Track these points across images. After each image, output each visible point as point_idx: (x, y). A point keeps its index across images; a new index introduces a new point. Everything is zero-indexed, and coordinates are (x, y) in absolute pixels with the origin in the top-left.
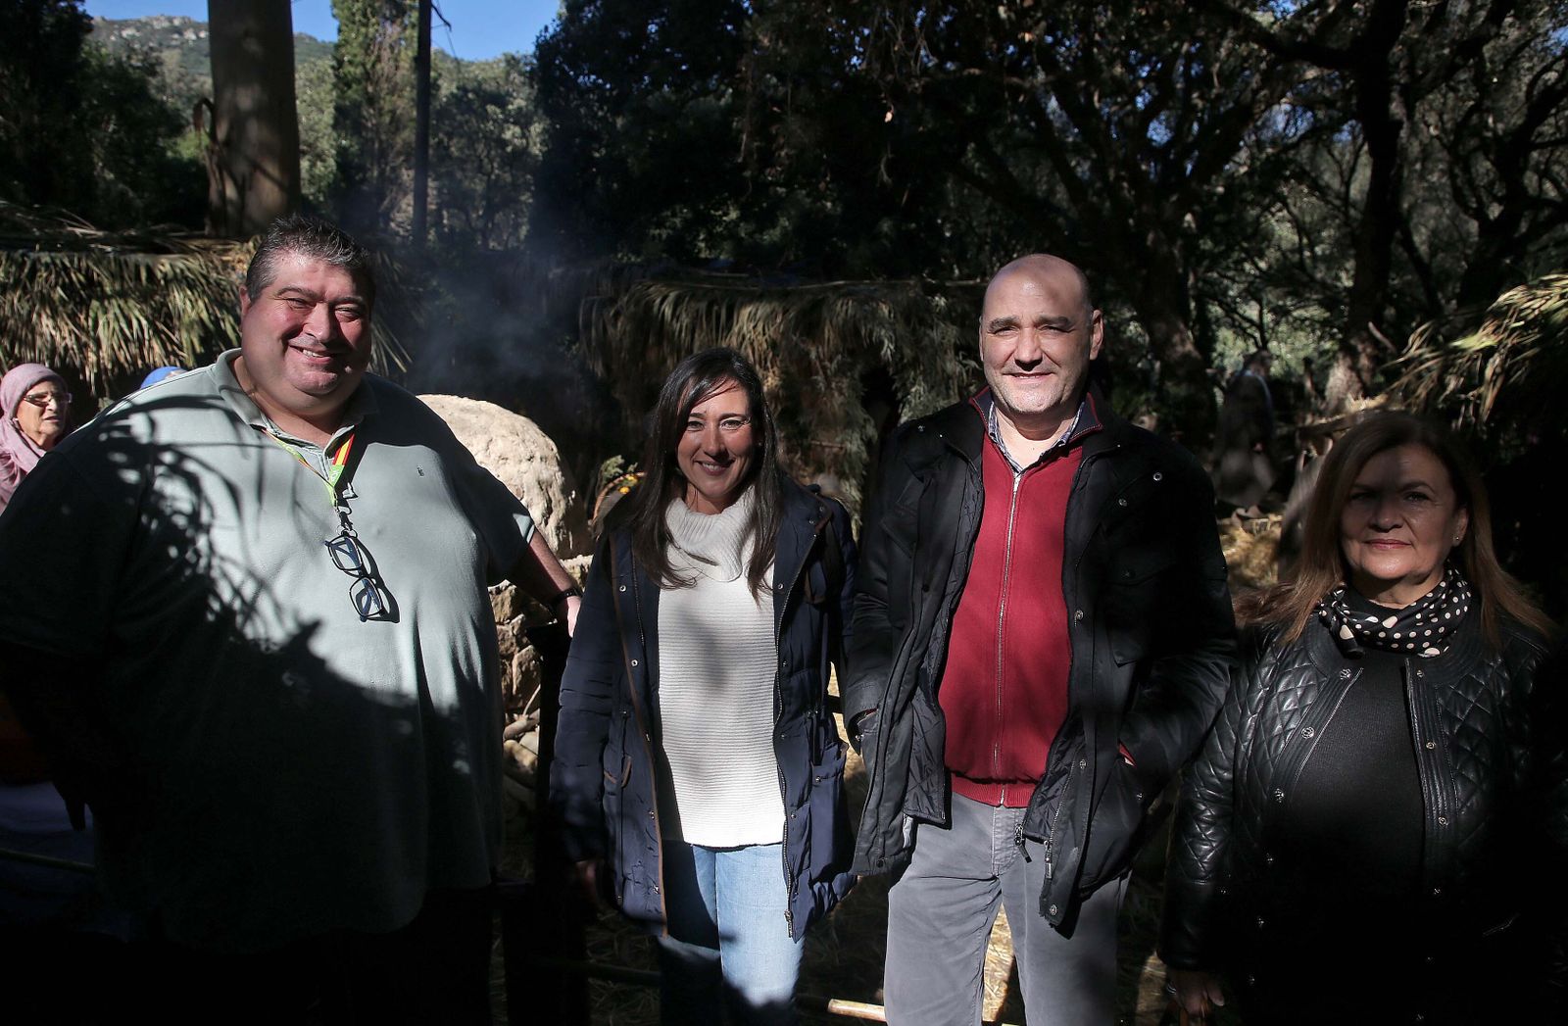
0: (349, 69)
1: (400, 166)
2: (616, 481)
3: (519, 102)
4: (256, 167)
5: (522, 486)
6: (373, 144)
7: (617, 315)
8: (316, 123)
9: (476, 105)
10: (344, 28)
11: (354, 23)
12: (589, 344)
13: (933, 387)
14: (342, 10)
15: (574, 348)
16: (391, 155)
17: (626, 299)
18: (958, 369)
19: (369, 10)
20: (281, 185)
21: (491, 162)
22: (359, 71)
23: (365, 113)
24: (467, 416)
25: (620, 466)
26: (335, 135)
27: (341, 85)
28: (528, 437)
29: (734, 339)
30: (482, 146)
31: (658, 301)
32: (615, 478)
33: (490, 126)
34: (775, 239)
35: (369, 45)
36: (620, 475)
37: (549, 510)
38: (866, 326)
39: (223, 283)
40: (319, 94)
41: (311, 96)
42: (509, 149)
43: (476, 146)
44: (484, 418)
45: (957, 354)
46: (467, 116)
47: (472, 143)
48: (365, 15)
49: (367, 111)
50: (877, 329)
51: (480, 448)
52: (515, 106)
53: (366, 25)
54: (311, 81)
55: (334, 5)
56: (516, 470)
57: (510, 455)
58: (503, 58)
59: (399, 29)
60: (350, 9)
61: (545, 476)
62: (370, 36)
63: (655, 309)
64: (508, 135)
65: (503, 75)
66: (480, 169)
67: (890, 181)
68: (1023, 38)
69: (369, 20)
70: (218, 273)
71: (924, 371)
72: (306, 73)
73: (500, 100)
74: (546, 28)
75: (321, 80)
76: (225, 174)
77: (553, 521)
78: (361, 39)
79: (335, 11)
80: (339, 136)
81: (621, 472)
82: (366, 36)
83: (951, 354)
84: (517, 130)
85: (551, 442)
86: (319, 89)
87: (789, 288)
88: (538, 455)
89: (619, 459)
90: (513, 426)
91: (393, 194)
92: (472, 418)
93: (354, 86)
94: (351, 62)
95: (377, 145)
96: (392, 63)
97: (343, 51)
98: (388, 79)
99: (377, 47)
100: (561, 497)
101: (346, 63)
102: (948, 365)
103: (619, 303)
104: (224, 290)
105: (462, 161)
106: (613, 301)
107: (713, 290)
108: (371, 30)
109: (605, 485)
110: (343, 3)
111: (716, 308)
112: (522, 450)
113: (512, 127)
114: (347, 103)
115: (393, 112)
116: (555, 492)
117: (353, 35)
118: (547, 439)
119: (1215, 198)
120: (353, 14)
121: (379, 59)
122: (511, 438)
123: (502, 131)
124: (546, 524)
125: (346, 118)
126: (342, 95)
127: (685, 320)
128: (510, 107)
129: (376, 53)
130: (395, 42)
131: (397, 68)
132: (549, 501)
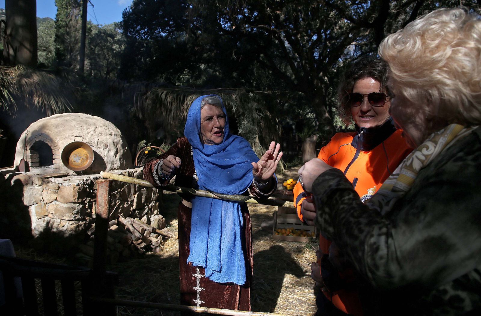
0: (60, 22)
1: (77, 55)
2: (144, 149)
3: (118, 37)
4: (21, 44)
5: (107, 143)
6: (68, 47)
7: (147, 98)
8: (49, 41)
9: (104, 37)
10: (59, 10)
11: (63, 8)
12: (137, 108)
13: (249, 122)
14: (59, 4)
15: (132, 109)
16: (74, 51)
17: (149, 93)
18: (257, 116)
19: (68, 4)
20: (30, 51)
21: (109, 56)
22: (64, 23)
23: (66, 37)
24: (88, 119)
25: (145, 143)
26: (55, 44)
27: (58, 28)
28: (110, 127)
29: (185, 106)
30: (106, 51)
31: (160, 94)
32: (143, 147)
33: (109, 44)
34: (201, 83)
35: (68, 15)
36: (145, 147)
37: (117, 152)
38: (227, 101)
39: (5, 79)
40: (50, 31)
41: (47, 32)
42: (115, 52)
43: (104, 50)
44: (94, 121)
45: (256, 112)
46: (101, 41)
47: (102, 50)
48: (67, 6)
49: (67, 37)
50: (231, 103)
51: (92, 130)
52: (117, 38)
53: (67, 9)
54: (48, 27)
55: (56, 2)
56: (105, 137)
57: (103, 133)
58: (113, 23)
59: (78, 11)
60: (61, 3)
61: (116, 140)
62: (68, 12)
63: (159, 96)
64: (114, 47)
65: (114, 29)
66: (105, 58)
67: (236, 58)
68: (277, 13)
69: (68, 7)
70: (3, 76)
71: (246, 117)
72: (46, 25)
73: (112, 36)
74: (126, 9)
75: (52, 27)
76: (9, 46)
77: (118, 156)
78: (65, 13)
79: (56, 4)
80: (57, 44)
81: (145, 145)
82: (67, 13)
83: (254, 111)
84: (118, 46)
85: (119, 130)
86: (50, 30)
87: (203, 91)
88: (113, 134)
89: (145, 141)
90: (105, 123)
91: (75, 64)
92: (90, 120)
93: (62, 28)
94: (61, 21)
95: (69, 48)
96: (75, 21)
97: (59, 17)
98: (74, 27)
99: (70, 16)
100: (122, 148)
101: (60, 21)
102: (254, 115)
103: (147, 94)
104: (5, 82)
105: (98, 55)
106: (145, 94)
107: (179, 91)
108: (69, 10)
109: (140, 150)
110: (59, 1)
111: (179, 96)
112: (108, 132)
113: (116, 45)
114: (60, 34)
115: (75, 37)
116: (119, 146)
117: (62, 12)
118: (117, 129)
119: (334, 73)
120: (63, 5)
121: (71, 20)
122: (104, 127)
123: (112, 45)
124: (116, 157)
125: (59, 39)
126: (58, 31)
127: (169, 100)
128: (115, 39)
129: (70, 18)
130: (77, 15)
131: (77, 23)
132: (117, 149)
